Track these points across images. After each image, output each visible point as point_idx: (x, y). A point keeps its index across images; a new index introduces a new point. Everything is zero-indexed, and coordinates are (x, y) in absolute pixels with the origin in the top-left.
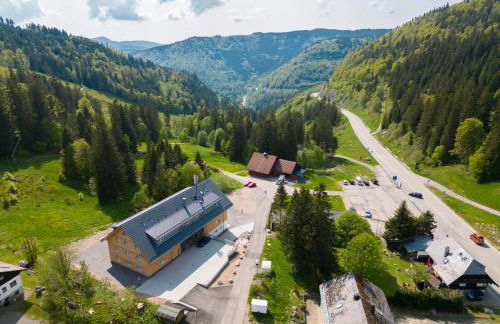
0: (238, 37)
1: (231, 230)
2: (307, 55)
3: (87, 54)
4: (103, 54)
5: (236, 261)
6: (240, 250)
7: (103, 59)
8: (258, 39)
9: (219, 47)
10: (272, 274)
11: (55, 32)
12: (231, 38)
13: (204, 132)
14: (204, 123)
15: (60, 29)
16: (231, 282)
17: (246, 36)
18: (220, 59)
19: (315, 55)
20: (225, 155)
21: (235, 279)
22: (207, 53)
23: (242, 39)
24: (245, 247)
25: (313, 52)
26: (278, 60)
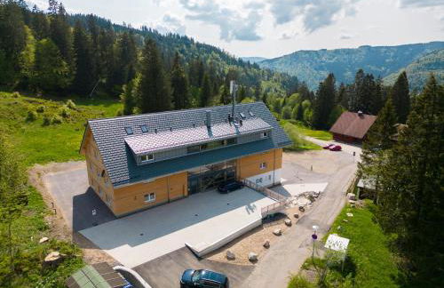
0: (344, 50)
1: (286, 187)
2: (419, 65)
3: (205, 55)
4: (218, 56)
5: (277, 227)
6: (291, 212)
7: (217, 59)
8: (364, 52)
9: (324, 59)
10: (347, 267)
11: (185, 38)
12: (337, 51)
13: (290, 108)
14: (291, 100)
15: (189, 37)
16: (254, 260)
17: (352, 50)
18: (323, 70)
19: (430, 64)
20: (307, 125)
21: (264, 257)
22: (311, 64)
23: (349, 52)
24: (301, 209)
25: (427, 62)
26: (385, 71)
